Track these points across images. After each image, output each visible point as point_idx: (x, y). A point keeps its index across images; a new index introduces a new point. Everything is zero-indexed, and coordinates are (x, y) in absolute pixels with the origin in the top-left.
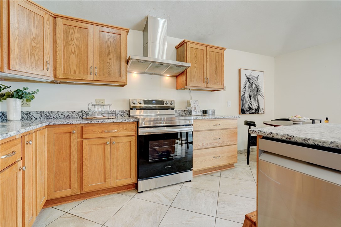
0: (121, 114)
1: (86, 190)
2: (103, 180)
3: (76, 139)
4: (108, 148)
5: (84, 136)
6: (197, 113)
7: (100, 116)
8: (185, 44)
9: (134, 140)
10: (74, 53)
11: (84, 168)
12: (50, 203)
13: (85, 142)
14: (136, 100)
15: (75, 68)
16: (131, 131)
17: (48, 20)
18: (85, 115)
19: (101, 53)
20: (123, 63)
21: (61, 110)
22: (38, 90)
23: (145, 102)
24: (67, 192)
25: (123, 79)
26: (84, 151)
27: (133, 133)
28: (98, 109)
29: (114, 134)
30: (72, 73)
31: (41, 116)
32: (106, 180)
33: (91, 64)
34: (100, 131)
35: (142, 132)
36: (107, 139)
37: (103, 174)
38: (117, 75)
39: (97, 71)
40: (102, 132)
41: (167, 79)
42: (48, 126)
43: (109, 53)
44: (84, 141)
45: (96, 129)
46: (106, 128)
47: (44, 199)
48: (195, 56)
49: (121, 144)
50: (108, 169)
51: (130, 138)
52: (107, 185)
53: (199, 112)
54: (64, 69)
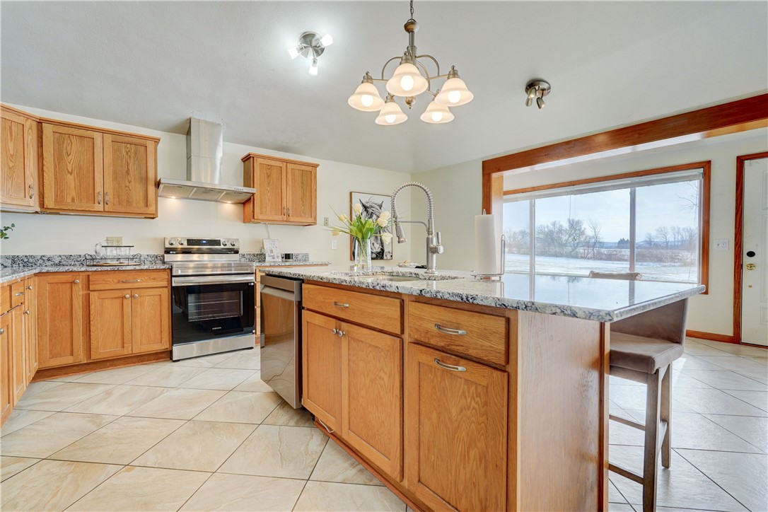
0: (150, 259)
1: (95, 357)
2: (120, 345)
3: (79, 291)
4: (127, 303)
5: (92, 288)
6: (274, 258)
7: (115, 262)
8: (252, 159)
9: (166, 294)
10: (71, 173)
11: (92, 328)
12: (43, 374)
13: (94, 296)
14: (174, 238)
15: (74, 194)
16: (162, 281)
17: (31, 128)
18: (92, 260)
19: (115, 173)
20: (151, 188)
21: (48, 253)
22: (13, 225)
23: (190, 242)
24: (68, 360)
25: (151, 209)
26: (92, 307)
27: (165, 283)
28: (111, 253)
29: (136, 285)
30: (69, 200)
31: (13, 262)
32: (125, 345)
33: (99, 188)
34: (115, 281)
35: (176, 282)
36: (126, 291)
37: (120, 337)
38: (142, 204)
39: (109, 198)
40: (119, 282)
41: (229, 207)
43: (128, 172)
44: (92, 293)
45: (109, 278)
46: (123, 277)
47: (35, 366)
48: (268, 176)
49: (147, 298)
50: (127, 330)
51: (161, 289)
52: (127, 351)
53: (278, 257)
54: (56, 196)
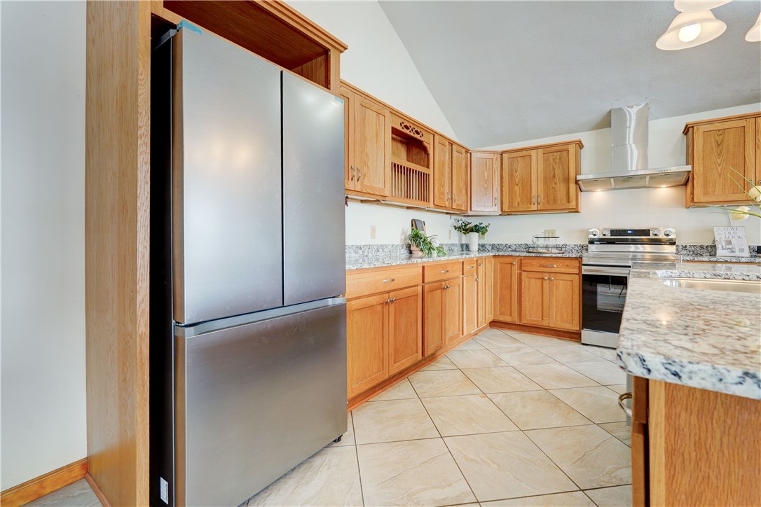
0: (576, 248)
1: (524, 322)
2: (541, 317)
3: (516, 271)
4: (546, 283)
5: (523, 269)
6: (733, 252)
7: (544, 250)
8: (690, 129)
9: (577, 280)
10: (517, 185)
11: (523, 299)
12: (494, 324)
13: (524, 274)
15: (519, 199)
16: (573, 268)
17: (496, 160)
18: (527, 248)
19: (545, 178)
21: (509, 243)
22: (489, 224)
23: (613, 232)
24: (507, 319)
25: (573, 204)
26: (523, 283)
27: (576, 271)
28: (541, 242)
29: (553, 270)
30: (516, 205)
31: (493, 248)
32: (544, 318)
33: (534, 193)
34: (538, 265)
35: (586, 271)
36: (545, 274)
37: (541, 310)
38: (565, 201)
39: (541, 199)
40: (540, 266)
41: (664, 192)
42: (494, 256)
43: (554, 176)
44: (523, 273)
45: (535, 262)
46: (543, 262)
47: (490, 318)
48: (719, 145)
49: (561, 282)
50: (546, 307)
51: (573, 276)
52: (545, 324)
53: (742, 250)
54: (509, 202)
